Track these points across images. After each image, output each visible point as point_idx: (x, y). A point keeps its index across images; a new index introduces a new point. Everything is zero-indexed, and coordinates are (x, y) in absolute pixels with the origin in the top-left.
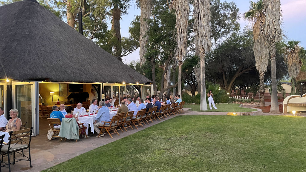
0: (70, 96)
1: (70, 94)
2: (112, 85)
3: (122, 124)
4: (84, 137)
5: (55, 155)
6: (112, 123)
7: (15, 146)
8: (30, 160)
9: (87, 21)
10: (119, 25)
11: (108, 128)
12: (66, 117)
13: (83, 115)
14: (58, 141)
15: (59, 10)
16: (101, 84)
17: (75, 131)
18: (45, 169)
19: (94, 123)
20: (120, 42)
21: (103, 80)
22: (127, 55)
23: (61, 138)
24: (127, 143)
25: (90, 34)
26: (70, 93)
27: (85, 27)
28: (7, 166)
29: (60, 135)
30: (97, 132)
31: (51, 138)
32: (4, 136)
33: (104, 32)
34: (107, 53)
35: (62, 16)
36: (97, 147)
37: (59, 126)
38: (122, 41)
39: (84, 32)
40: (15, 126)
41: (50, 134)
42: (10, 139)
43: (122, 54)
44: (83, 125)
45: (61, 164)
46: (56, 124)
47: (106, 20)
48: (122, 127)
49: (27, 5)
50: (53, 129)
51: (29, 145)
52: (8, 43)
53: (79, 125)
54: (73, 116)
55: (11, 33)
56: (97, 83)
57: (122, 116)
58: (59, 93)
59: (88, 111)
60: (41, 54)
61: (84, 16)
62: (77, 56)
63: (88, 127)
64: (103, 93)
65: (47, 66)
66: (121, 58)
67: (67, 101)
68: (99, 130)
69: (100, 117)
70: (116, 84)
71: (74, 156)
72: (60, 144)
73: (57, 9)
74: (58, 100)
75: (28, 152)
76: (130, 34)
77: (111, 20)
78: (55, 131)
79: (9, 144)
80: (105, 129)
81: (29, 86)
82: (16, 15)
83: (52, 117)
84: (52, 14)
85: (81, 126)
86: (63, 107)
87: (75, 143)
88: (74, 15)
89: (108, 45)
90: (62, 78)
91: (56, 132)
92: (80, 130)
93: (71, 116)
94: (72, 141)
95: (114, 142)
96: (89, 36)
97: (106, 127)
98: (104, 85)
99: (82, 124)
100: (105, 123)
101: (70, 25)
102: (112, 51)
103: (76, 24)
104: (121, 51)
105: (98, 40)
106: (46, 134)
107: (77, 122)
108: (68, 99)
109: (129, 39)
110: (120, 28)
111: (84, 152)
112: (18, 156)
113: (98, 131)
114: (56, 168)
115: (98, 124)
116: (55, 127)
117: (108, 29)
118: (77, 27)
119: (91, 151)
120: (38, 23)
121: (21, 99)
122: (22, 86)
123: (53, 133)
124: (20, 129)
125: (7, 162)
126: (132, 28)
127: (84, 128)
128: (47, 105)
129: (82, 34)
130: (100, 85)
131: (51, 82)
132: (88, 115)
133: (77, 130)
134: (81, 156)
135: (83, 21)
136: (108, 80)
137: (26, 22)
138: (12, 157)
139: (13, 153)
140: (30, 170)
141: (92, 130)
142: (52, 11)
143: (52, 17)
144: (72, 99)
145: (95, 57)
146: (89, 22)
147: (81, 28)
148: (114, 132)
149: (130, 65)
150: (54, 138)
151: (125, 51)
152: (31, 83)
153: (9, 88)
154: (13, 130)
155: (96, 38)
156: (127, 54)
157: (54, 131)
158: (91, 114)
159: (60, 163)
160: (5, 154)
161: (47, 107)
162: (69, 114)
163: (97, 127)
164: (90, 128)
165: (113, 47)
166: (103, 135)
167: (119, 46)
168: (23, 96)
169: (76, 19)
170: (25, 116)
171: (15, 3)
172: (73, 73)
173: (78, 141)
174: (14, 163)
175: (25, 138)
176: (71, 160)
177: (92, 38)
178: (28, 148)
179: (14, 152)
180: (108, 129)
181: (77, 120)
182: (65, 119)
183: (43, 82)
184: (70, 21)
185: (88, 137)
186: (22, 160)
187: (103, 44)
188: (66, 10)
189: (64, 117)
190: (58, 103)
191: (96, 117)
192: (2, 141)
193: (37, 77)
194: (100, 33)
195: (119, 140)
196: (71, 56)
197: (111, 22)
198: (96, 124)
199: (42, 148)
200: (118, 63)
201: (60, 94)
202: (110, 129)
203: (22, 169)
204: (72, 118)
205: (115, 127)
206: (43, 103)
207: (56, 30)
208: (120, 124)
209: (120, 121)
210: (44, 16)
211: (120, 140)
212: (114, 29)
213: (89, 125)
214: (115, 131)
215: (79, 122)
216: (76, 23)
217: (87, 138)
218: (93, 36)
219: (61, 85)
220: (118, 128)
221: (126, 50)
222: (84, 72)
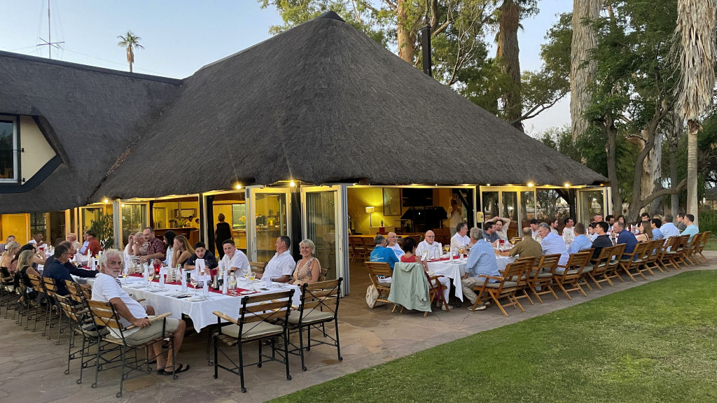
0: (406, 216)
1: (405, 211)
2: (500, 189)
3: (529, 284)
4: (440, 308)
5: (383, 340)
6: (506, 280)
7: (311, 315)
8: (338, 346)
9: (440, 45)
10: (517, 42)
11: (496, 291)
12: (402, 261)
13: (437, 258)
14: (388, 311)
15: (382, 27)
16: (474, 187)
17: (422, 292)
18: (366, 367)
19: (462, 278)
20: (519, 84)
21: (479, 177)
22: (537, 114)
23: (392, 304)
24: (543, 332)
25: (446, 74)
26: (405, 209)
27: (437, 59)
28: (297, 352)
29: (390, 299)
30: (469, 298)
31: (373, 304)
32: (292, 291)
33: (478, 66)
34: (488, 113)
35: (387, 40)
36: (471, 333)
37: (388, 280)
38: (522, 81)
39: (435, 69)
40: (309, 273)
41: (371, 295)
42: (302, 299)
43: (524, 112)
44: (437, 280)
45: (397, 361)
46: (382, 274)
47: (484, 36)
48: (529, 291)
49: (322, 28)
50: (377, 285)
51: (336, 315)
52: (290, 109)
53: (429, 279)
54: (416, 258)
55: (295, 89)
56: (466, 186)
57: (530, 266)
58: (384, 209)
59: (447, 249)
60: (350, 126)
61: (435, 33)
62: (421, 127)
63: (448, 285)
64: (478, 210)
65: (362, 152)
66: (521, 124)
67: (399, 225)
68: (474, 295)
69: (476, 265)
70: (510, 188)
71: (420, 348)
72: (390, 319)
73: (376, 28)
74: (382, 223)
75: (333, 328)
76: (544, 61)
77: (495, 35)
78: (380, 289)
79: (301, 309)
80: (489, 293)
81: (330, 194)
82: (303, 50)
83: (375, 258)
84: (367, 37)
85: (433, 282)
86: (394, 237)
87: (423, 319)
88: (413, 35)
89: (489, 96)
90: (391, 176)
91: (384, 291)
92: (432, 292)
93: (412, 259)
94: (415, 313)
95: (512, 325)
96: (445, 78)
97: (491, 288)
98: (482, 189)
99: (436, 278)
100: (488, 279)
101: (405, 57)
102: (499, 108)
103: (417, 55)
104: (522, 107)
105: (465, 86)
106: (364, 295)
107: (425, 273)
108: (403, 223)
109: (540, 76)
110: (517, 50)
111: (444, 341)
112: (314, 336)
113: (472, 297)
114: (389, 367)
115: (470, 280)
116: (380, 280)
117: (488, 57)
118: (419, 62)
119: (459, 340)
120: (343, 61)
121: (314, 220)
122: (317, 194)
123: (376, 293)
124: (319, 281)
125: (298, 345)
126: (548, 47)
127: (441, 287)
128: (361, 234)
129: (430, 74)
130: (471, 190)
131: (369, 186)
132: (448, 259)
133: (426, 292)
134: (438, 348)
135: (432, 47)
136: (491, 177)
137: (321, 63)
138: (305, 333)
139: (307, 328)
140: (338, 366)
141: (459, 294)
142: (368, 33)
143: (370, 45)
144: (409, 222)
145: (461, 126)
146: (444, 46)
147: (427, 63)
148: (510, 302)
149: (545, 141)
150: (380, 304)
151: (531, 106)
152: (335, 187)
153: (296, 197)
154: (306, 281)
155: (461, 81)
156: (536, 111)
157: (378, 290)
158: (454, 258)
159: (394, 358)
160: (295, 328)
161: (362, 238)
162: (409, 255)
163: (468, 287)
164: (453, 289)
165: (500, 99)
166: (484, 307)
167: (515, 96)
168: (319, 215)
169: (417, 44)
170: (325, 254)
171: (299, 26)
172: (414, 165)
173: (429, 314)
174: (308, 348)
175: (327, 298)
176: (417, 355)
177: (452, 83)
178: (334, 321)
179: (309, 325)
180: (495, 294)
181: (425, 269)
182: (400, 265)
183: (355, 186)
184: (404, 49)
185: (449, 307)
186: (323, 343)
187: (477, 94)
188: (396, 27)
189: (398, 261)
190: (382, 231)
191: (465, 265)
192: (290, 301)
193: (345, 176)
194: (470, 69)
195: (523, 322)
196: (408, 128)
197: (497, 40)
198: (466, 281)
199: (357, 323)
200: (514, 137)
201: (386, 212)
202: (501, 294)
203: (323, 362)
204: (414, 263)
205: (513, 290)
206: (353, 229)
207: (377, 74)
208: (524, 283)
209: (524, 277)
210: (353, 45)
211: (525, 322)
212: (503, 55)
213: (452, 280)
214: (513, 301)
215: (430, 273)
216: (415, 51)
217: (448, 311)
218: (454, 78)
219: (387, 193)
220: (519, 293)
221: (533, 102)
222: (436, 163)
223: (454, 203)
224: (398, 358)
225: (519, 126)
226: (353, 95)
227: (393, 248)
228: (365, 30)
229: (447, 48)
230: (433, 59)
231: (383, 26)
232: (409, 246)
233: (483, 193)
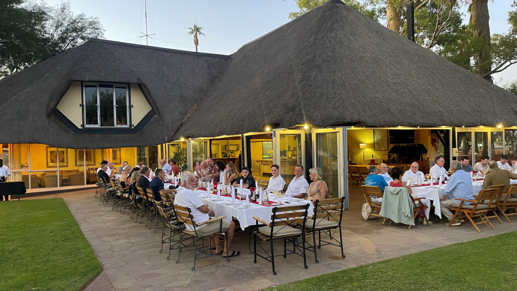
0: (392, 151)
1: (392, 147)
2: (473, 130)
3: (499, 207)
4: (422, 223)
5: (376, 245)
6: (478, 203)
7: (322, 223)
8: (342, 247)
9: (422, 17)
10: (487, 11)
11: (470, 211)
12: (391, 185)
13: (420, 184)
14: (379, 223)
15: (374, 7)
16: (451, 129)
17: (407, 209)
18: (363, 264)
19: (440, 200)
20: (489, 44)
21: (455, 121)
22: (505, 68)
23: (382, 218)
24: (512, 246)
25: (426, 40)
26: (391, 146)
27: (419, 28)
28: (312, 249)
29: (381, 214)
30: (446, 216)
31: (367, 217)
32: (308, 205)
33: (454, 32)
34: (463, 69)
35: (378, 16)
36: (448, 243)
37: (380, 200)
38: (492, 42)
39: (417, 36)
40: (319, 191)
41: (366, 210)
42: (315, 211)
43: (494, 67)
44: (420, 201)
45: (388, 261)
46: (374, 195)
47: (459, 8)
48: (498, 212)
49: (328, 11)
50: (370, 203)
51: (340, 224)
52: (305, 73)
53: (413, 200)
54: (402, 184)
55: (308, 57)
56: (444, 128)
57: (500, 192)
58: (374, 146)
59: (428, 177)
60: (350, 83)
61: (417, 8)
62: (406, 81)
63: (429, 205)
64: (454, 146)
65: (359, 102)
66: (490, 77)
67: (386, 158)
68: (451, 214)
69: (453, 189)
70: (482, 129)
71: (407, 253)
72: (382, 229)
73: (369, 8)
74: (373, 156)
75: (337, 232)
76: (511, 25)
77: (468, 6)
78: (373, 206)
79: (314, 218)
80: (463, 213)
81: (333, 135)
82: (314, 28)
83: (369, 183)
84: (363, 16)
85: (417, 202)
87: (406, 230)
88: (399, 10)
89: (463, 55)
90: (382, 121)
91: (376, 208)
92: (415, 210)
93: (400, 185)
94: (401, 225)
95: (485, 239)
96: (425, 43)
97: (466, 209)
98: (457, 130)
99: (419, 199)
100: (463, 202)
101: (392, 28)
102: (472, 65)
103: (402, 26)
104: (492, 63)
105: (442, 48)
106: (360, 210)
107: (410, 195)
108: (389, 156)
109: (508, 37)
110: (487, 17)
111: (426, 249)
112: (325, 237)
113: (449, 215)
114: (382, 265)
115: (448, 202)
116: (373, 200)
117: (462, 24)
118: (404, 31)
119: (438, 248)
120: (344, 35)
121: (321, 153)
122: (323, 134)
123: (370, 209)
124: (326, 198)
125: (312, 244)
126: (515, 14)
127: (423, 207)
128: (356, 164)
129: (414, 41)
130: (448, 131)
131: (364, 128)
132: (429, 185)
133: (411, 210)
134: (421, 253)
135: (415, 19)
136: (466, 121)
137: (328, 37)
138: (317, 235)
139: (318, 232)
140: (342, 261)
141: (438, 212)
142: (363, 12)
143: (365, 21)
144: (395, 155)
145: (439, 80)
146: (425, 18)
147: (411, 32)
148: (481, 221)
149: (512, 90)
150: (372, 217)
151: (500, 62)
152: (337, 129)
153: (308, 137)
155: (439, 44)
156: (504, 66)
157: (371, 207)
158: (434, 184)
159: (385, 258)
160: (310, 232)
161: (357, 167)
162: (396, 181)
163: (446, 207)
164: (433, 209)
165: (473, 57)
166: (459, 224)
167: (486, 54)
168: (325, 150)
169: (402, 17)
170: (331, 178)
171: (310, 11)
172: (400, 112)
173: (412, 227)
174: (319, 247)
175: (334, 211)
176: (404, 258)
177: (431, 47)
178: (339, 228)
179: (319, 230)
180: (469, 214)
181: (410, 192)
182: (389, 189)
183: (353, 128)
184: (392, 22)
185: (429, 222)
186: (330, 244)
187: (453, 54)
188: (385, 6)
189: (388, 186)
191: (444, 190)
192: (306, 212)
193: (345, 121)
194: (446, 35)
195: (494, 236)
196: (395, 83)
197: (470, 10)
198: (445, 202)
199: (356, 231)
200: (485, 87)
201: (375, 148)
202: (474, 214)
203: (330, 257)
204: (401, 188)
205: (485, 211)
206: (350, 160)
207: (370, 42)
208: (494, 206)
209: (494, 201)
210: (352, 22)
211: (496, 237)
212: (475, 22)
213: (432, 202)
214: (485, 220)
215: (414, 196)
216: (401, 23)
217: (428, 225)
218: (433, 42)
219: (377, 134)
220: (490, 213)
221: (501, 59)
222: (418, 109)
223: (433, 141)
224: (388, 259)
225: (489, 78)
226: (351, 59)
227: (383, 175)
228: (361, 10)
229: (428, 19)
230: (416, 28)
231: (375, 5)
232: (396, 174)
233: (458, 133)
